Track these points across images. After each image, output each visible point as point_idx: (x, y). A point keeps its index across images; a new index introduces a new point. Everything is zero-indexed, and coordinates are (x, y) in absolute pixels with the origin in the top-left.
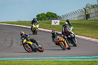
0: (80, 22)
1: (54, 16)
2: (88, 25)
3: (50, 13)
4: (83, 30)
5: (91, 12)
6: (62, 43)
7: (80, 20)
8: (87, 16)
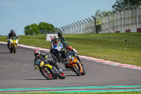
0: (88, 37)
1: (50, 27)
2: (99, 41)
3: (44, 24)
4: (92, 48)
5: (104, 22)
6: (76, 65)
7: (87, 34)
8: (98, 28)
